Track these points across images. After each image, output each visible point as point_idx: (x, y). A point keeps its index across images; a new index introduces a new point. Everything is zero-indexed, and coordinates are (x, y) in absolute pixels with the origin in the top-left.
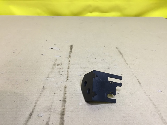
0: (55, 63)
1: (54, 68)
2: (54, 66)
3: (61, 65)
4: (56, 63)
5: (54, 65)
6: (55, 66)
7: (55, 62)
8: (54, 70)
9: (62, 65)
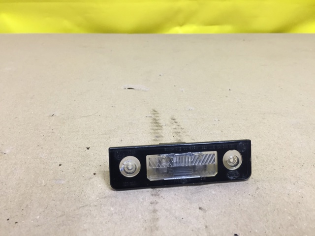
0: (155, 119)
1: (159, 131)
2: (156, 128)
3: (175, 122)
4: (157, 118)
5: (155, 124)
6: (160, 128)
7: (153, 116)
8: (162, 137)
9: (178, 124)
